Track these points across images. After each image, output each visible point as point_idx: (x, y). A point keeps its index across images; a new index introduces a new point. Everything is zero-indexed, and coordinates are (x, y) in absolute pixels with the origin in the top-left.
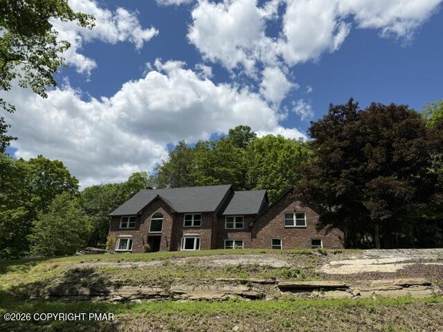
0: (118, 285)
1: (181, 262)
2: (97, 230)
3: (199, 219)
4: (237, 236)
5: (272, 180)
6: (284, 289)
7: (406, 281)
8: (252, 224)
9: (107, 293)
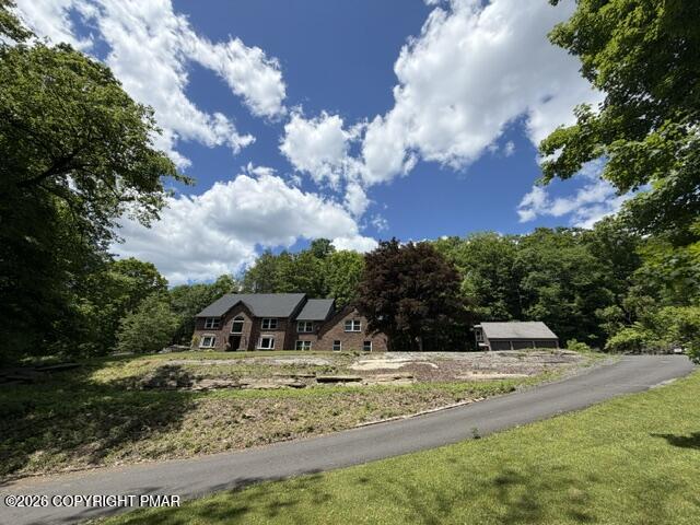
0: (200, 379)
1: (250, 361)
2: (183, 327)
3: (275, 323)
4: (306, 338)
5: (343, 289)
6: (319, 381)
7: (398, 375)
8: (319, 328)
9: (190, 385)
